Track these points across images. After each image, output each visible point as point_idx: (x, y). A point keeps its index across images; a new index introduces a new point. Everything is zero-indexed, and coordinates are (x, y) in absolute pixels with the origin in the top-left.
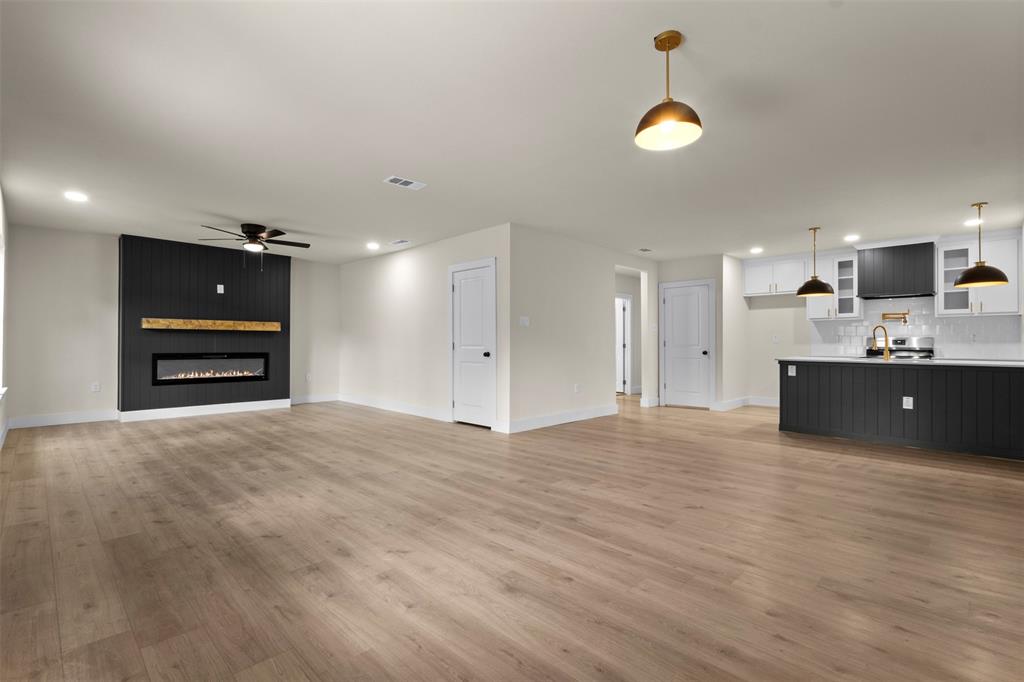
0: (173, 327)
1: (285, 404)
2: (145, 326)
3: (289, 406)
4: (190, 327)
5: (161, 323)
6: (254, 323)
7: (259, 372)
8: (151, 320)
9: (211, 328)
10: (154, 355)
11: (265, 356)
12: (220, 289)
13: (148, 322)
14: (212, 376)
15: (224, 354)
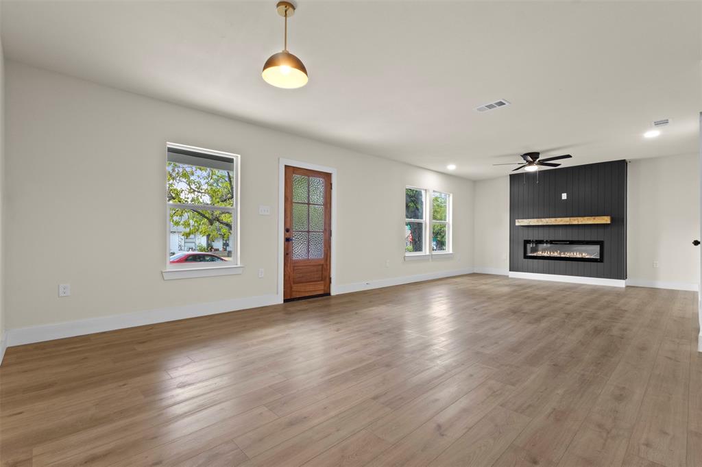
0: (531, 224)
1: (620, 284)
2: (517, 224)
3: (624, 286)
4: (540, 224)
5: (525, 222)
6: (586, 218)
7: (596, 256)
8: (520, 220)
9: (554, 224)
10: (525, 241)
11: (601, 243)
12: (564, 196)
13: (518, 222)
14: (559, 256)
15: (567, 241)
